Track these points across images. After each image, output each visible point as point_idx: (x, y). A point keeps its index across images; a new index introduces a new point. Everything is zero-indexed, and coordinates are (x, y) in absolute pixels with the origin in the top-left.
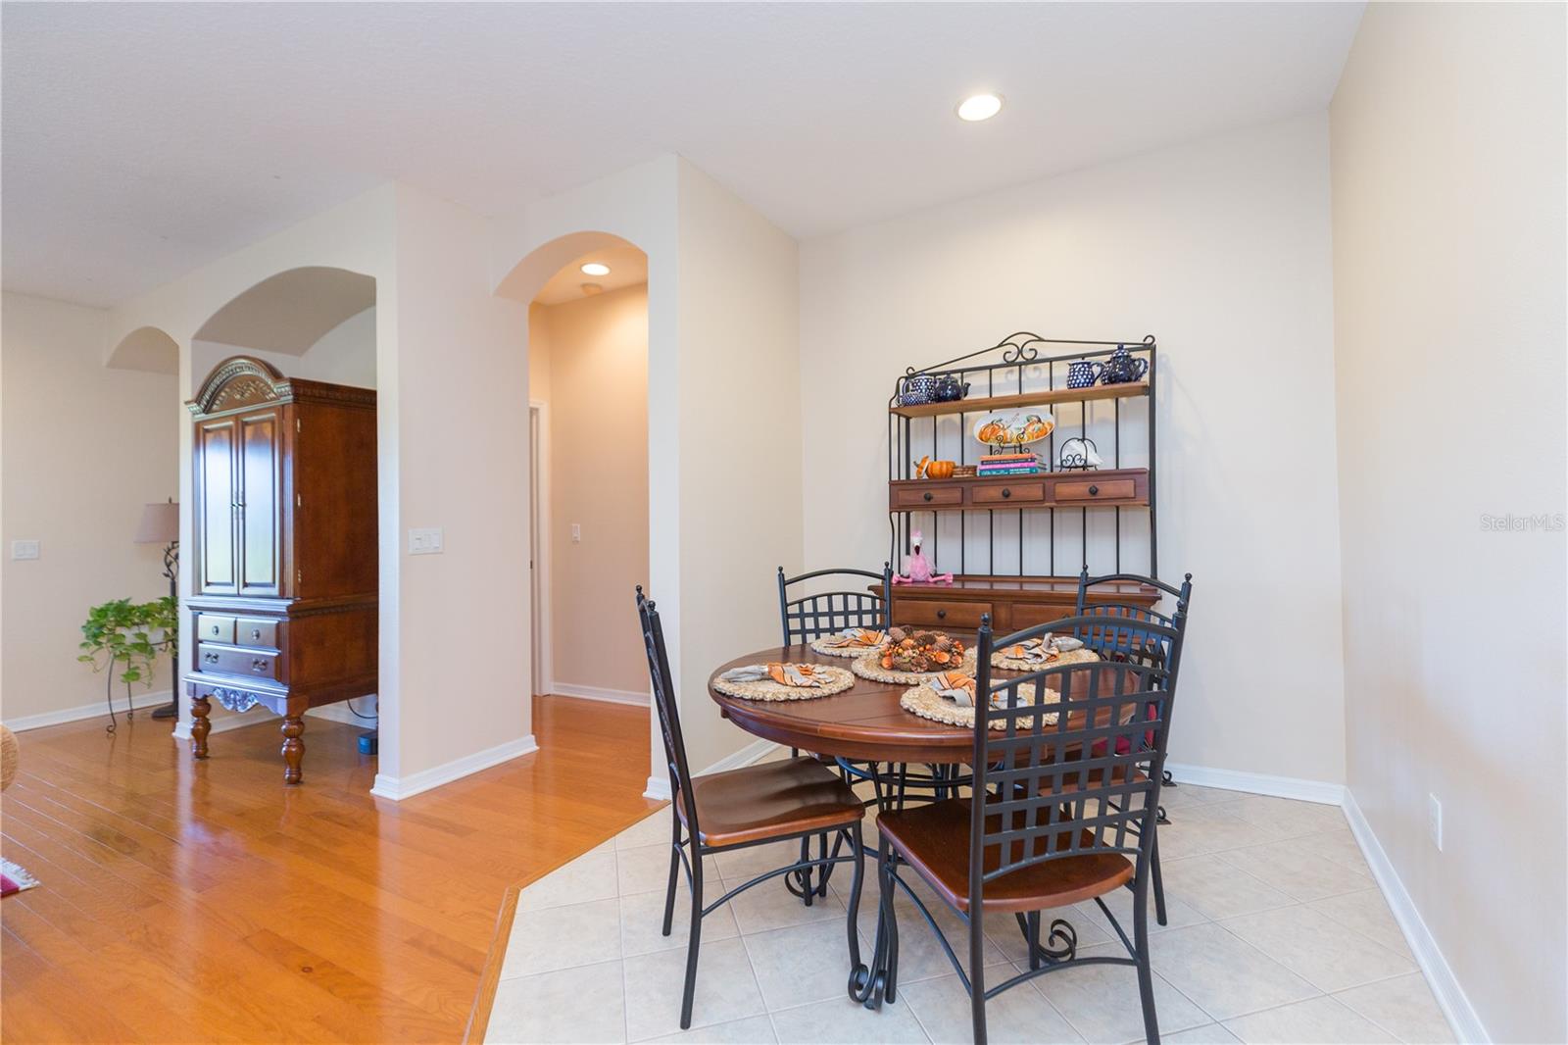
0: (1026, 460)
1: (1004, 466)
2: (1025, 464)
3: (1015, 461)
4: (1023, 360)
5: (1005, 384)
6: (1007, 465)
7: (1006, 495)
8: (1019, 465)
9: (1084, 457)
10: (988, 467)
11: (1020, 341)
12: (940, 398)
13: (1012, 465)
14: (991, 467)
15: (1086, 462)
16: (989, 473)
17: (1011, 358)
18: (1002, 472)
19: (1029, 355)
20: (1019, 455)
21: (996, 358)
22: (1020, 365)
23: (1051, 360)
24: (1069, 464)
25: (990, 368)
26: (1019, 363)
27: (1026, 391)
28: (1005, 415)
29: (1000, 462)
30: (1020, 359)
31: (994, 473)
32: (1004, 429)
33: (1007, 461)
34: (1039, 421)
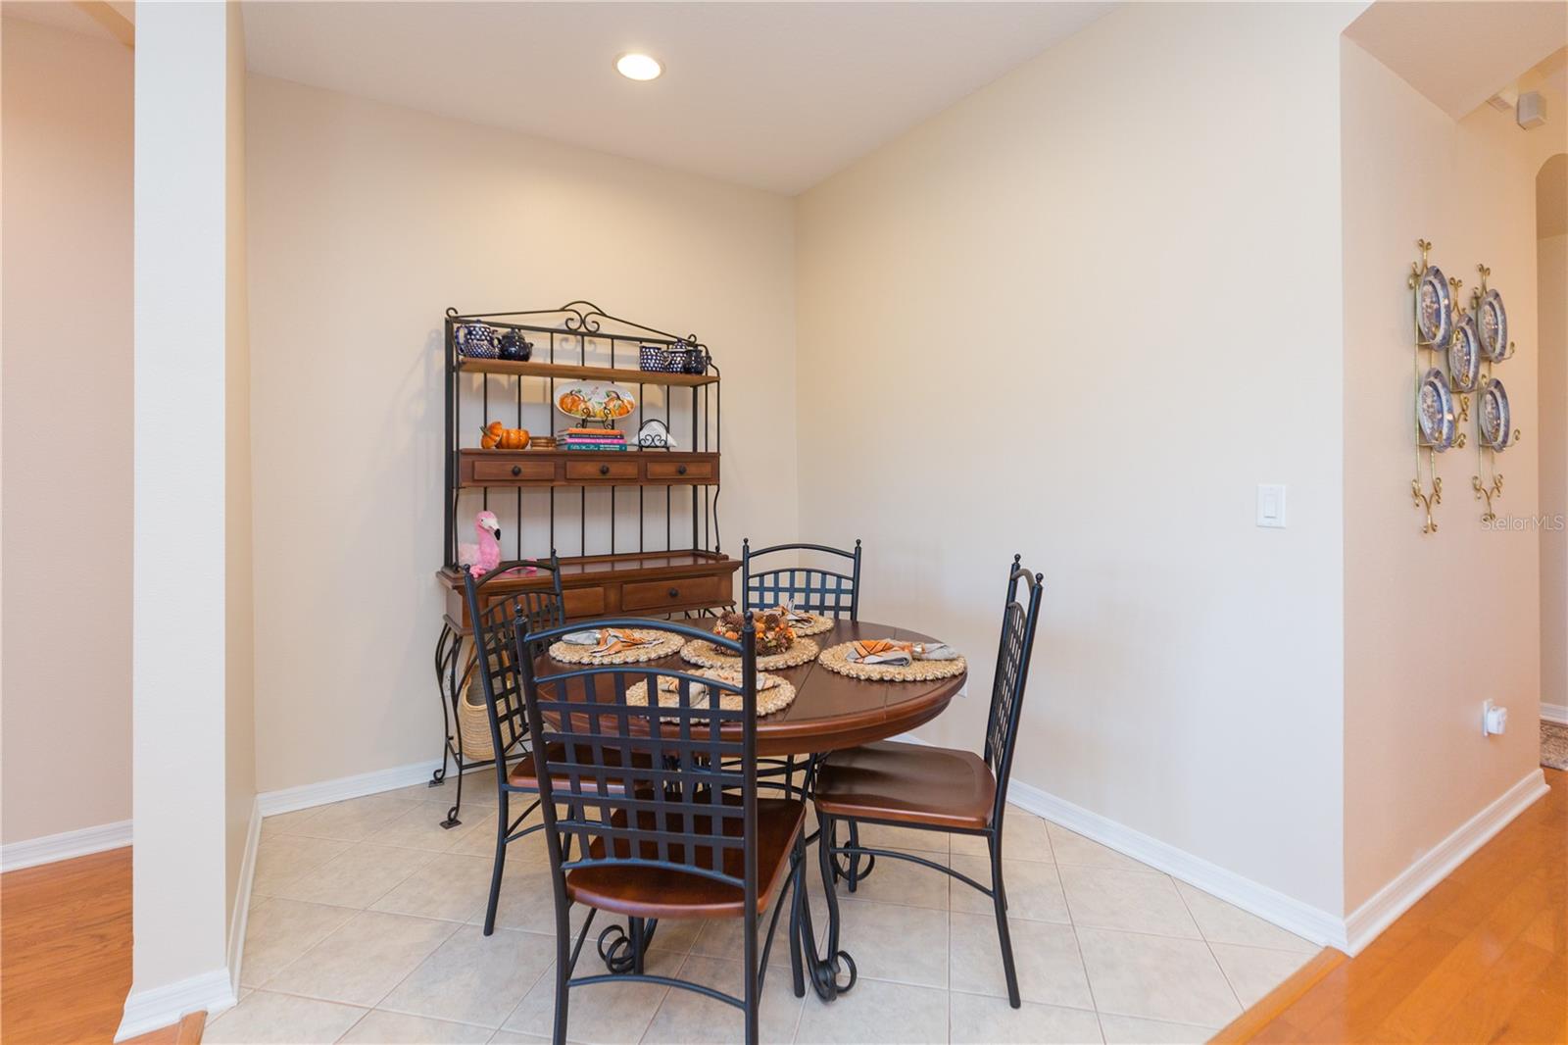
0: (616, 437)
1: (593, 441)
2: (615, 441)
3: (604, 437)
4: (585, 330)
5: (567, 353)
6: (598, 441)
7: (604, 472)
8: (609, 441)
9: (664, 438)
10: (577, 440)
11: (584, 310)
12: (504, 355)
13: (602, 441)
14: (580, 441)
15: (666, 443)
16: (578, 447)
17: (573, 325)
18: (592, 447)
19: (592, 327)
20: (609, 431)
21: (556, 321)
22: (583, 335)
23: (613, 338)
24: (648, 443)
25: (552, 331)
26: (585, 334)
27: (617, 366)
28: (586, 388)
29: (589, 436)
30: (583, 329)
31: (584, 448)
32: (584, 401)
33: (597, 436)
34: (618, 398)
